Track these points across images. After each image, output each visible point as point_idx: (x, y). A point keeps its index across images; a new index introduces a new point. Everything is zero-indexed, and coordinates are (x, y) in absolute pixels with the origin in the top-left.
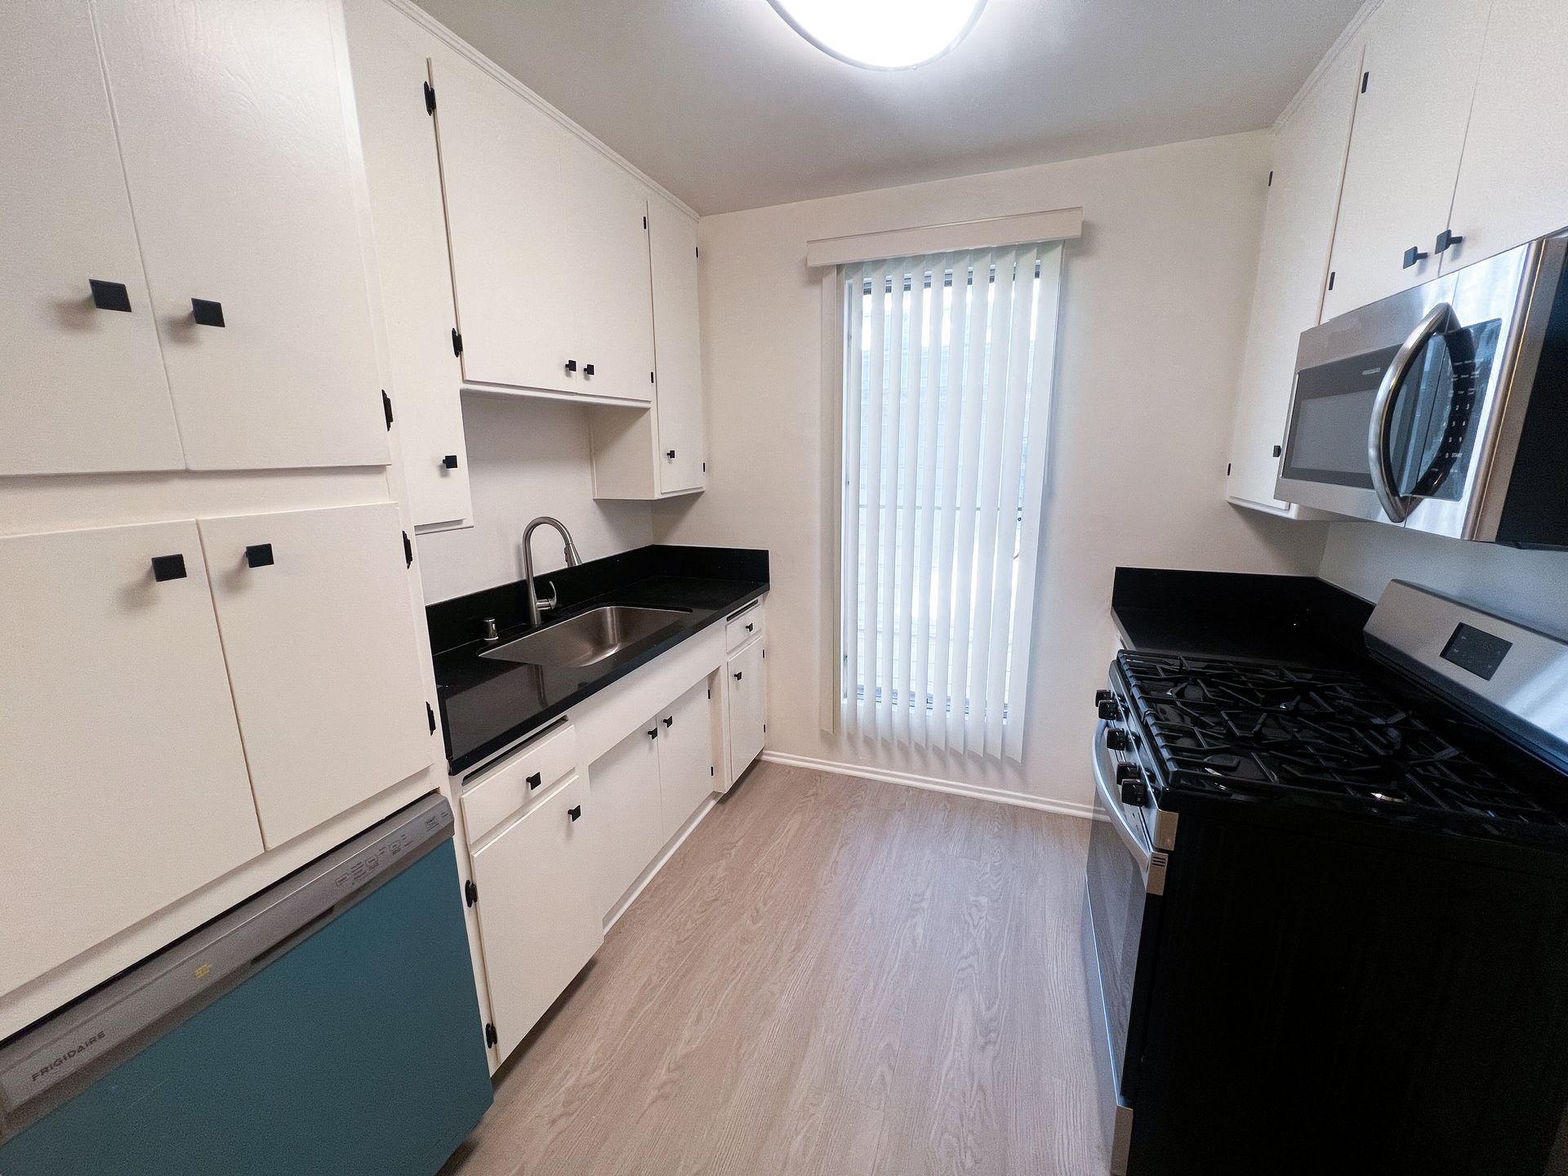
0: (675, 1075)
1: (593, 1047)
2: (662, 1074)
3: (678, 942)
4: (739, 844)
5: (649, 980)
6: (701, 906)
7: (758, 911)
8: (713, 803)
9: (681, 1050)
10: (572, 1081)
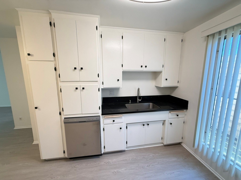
0: (117, 172)
1: (115, 160)
2: (116, 171)
3: (135, 159)
4: (159, 154)
5: (127, 159)
6: (143, 157)
7: (150, 165)
8: (162, 145)
9: (120, 170)
10: (110, 161)
